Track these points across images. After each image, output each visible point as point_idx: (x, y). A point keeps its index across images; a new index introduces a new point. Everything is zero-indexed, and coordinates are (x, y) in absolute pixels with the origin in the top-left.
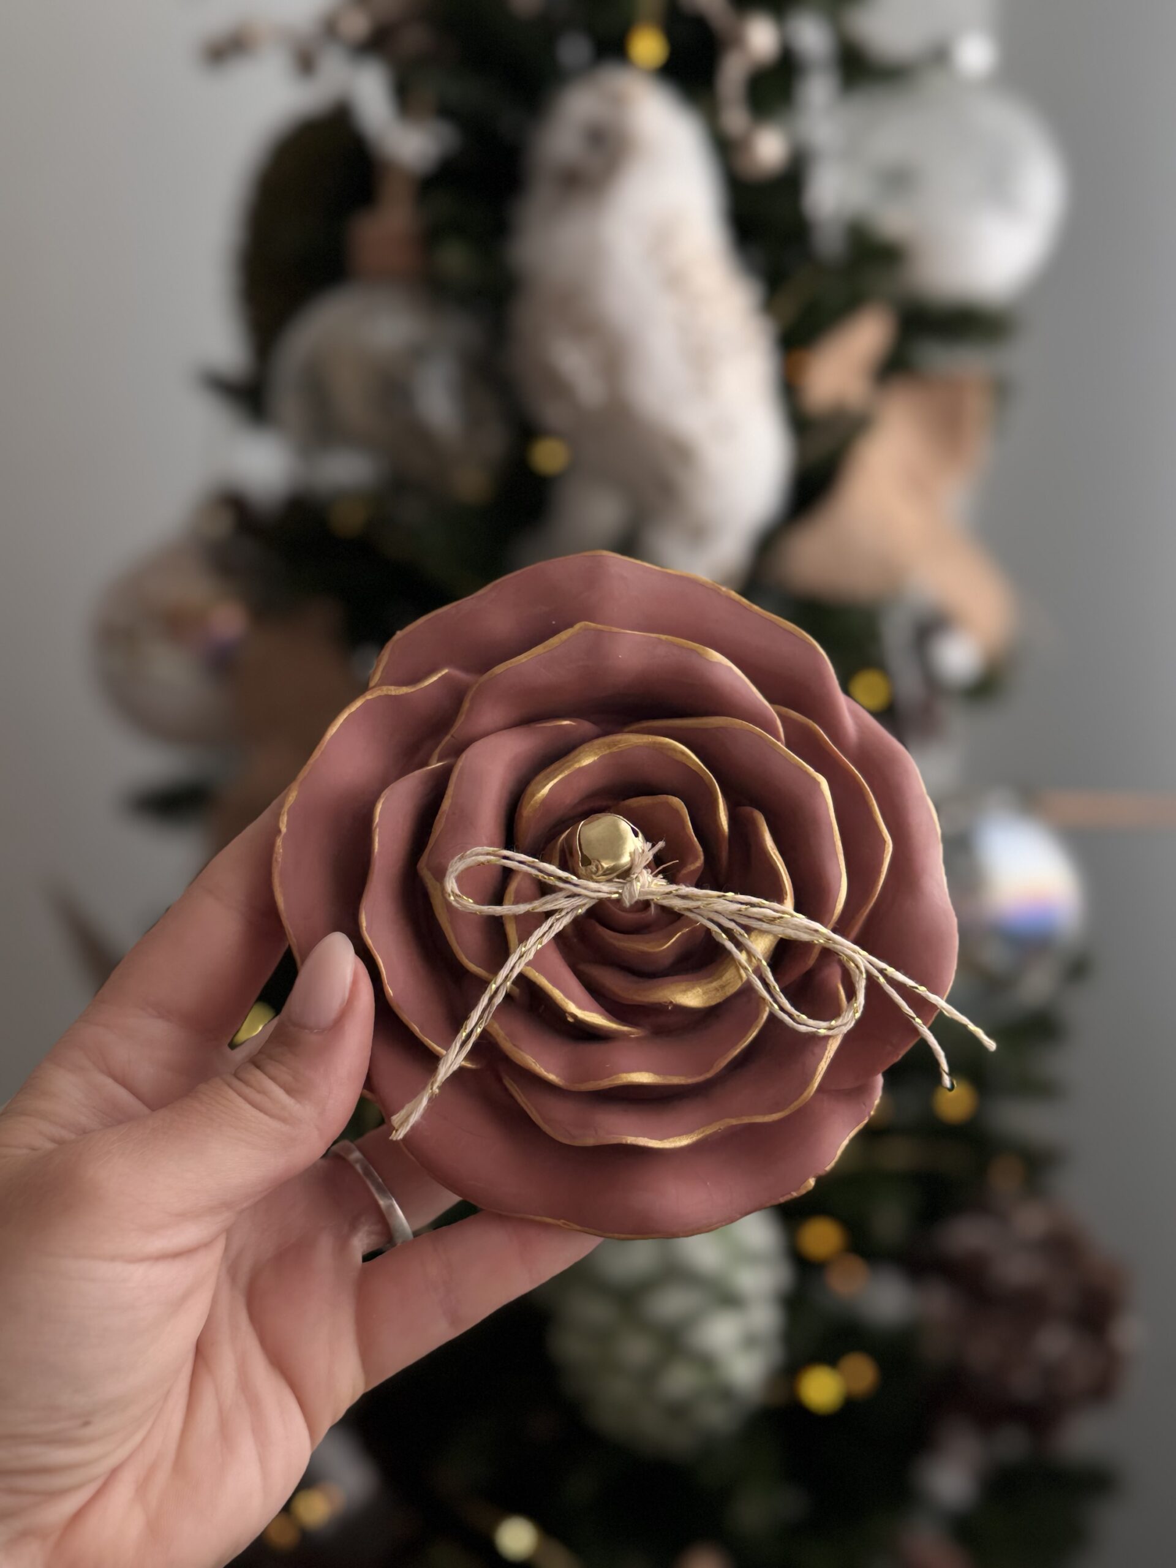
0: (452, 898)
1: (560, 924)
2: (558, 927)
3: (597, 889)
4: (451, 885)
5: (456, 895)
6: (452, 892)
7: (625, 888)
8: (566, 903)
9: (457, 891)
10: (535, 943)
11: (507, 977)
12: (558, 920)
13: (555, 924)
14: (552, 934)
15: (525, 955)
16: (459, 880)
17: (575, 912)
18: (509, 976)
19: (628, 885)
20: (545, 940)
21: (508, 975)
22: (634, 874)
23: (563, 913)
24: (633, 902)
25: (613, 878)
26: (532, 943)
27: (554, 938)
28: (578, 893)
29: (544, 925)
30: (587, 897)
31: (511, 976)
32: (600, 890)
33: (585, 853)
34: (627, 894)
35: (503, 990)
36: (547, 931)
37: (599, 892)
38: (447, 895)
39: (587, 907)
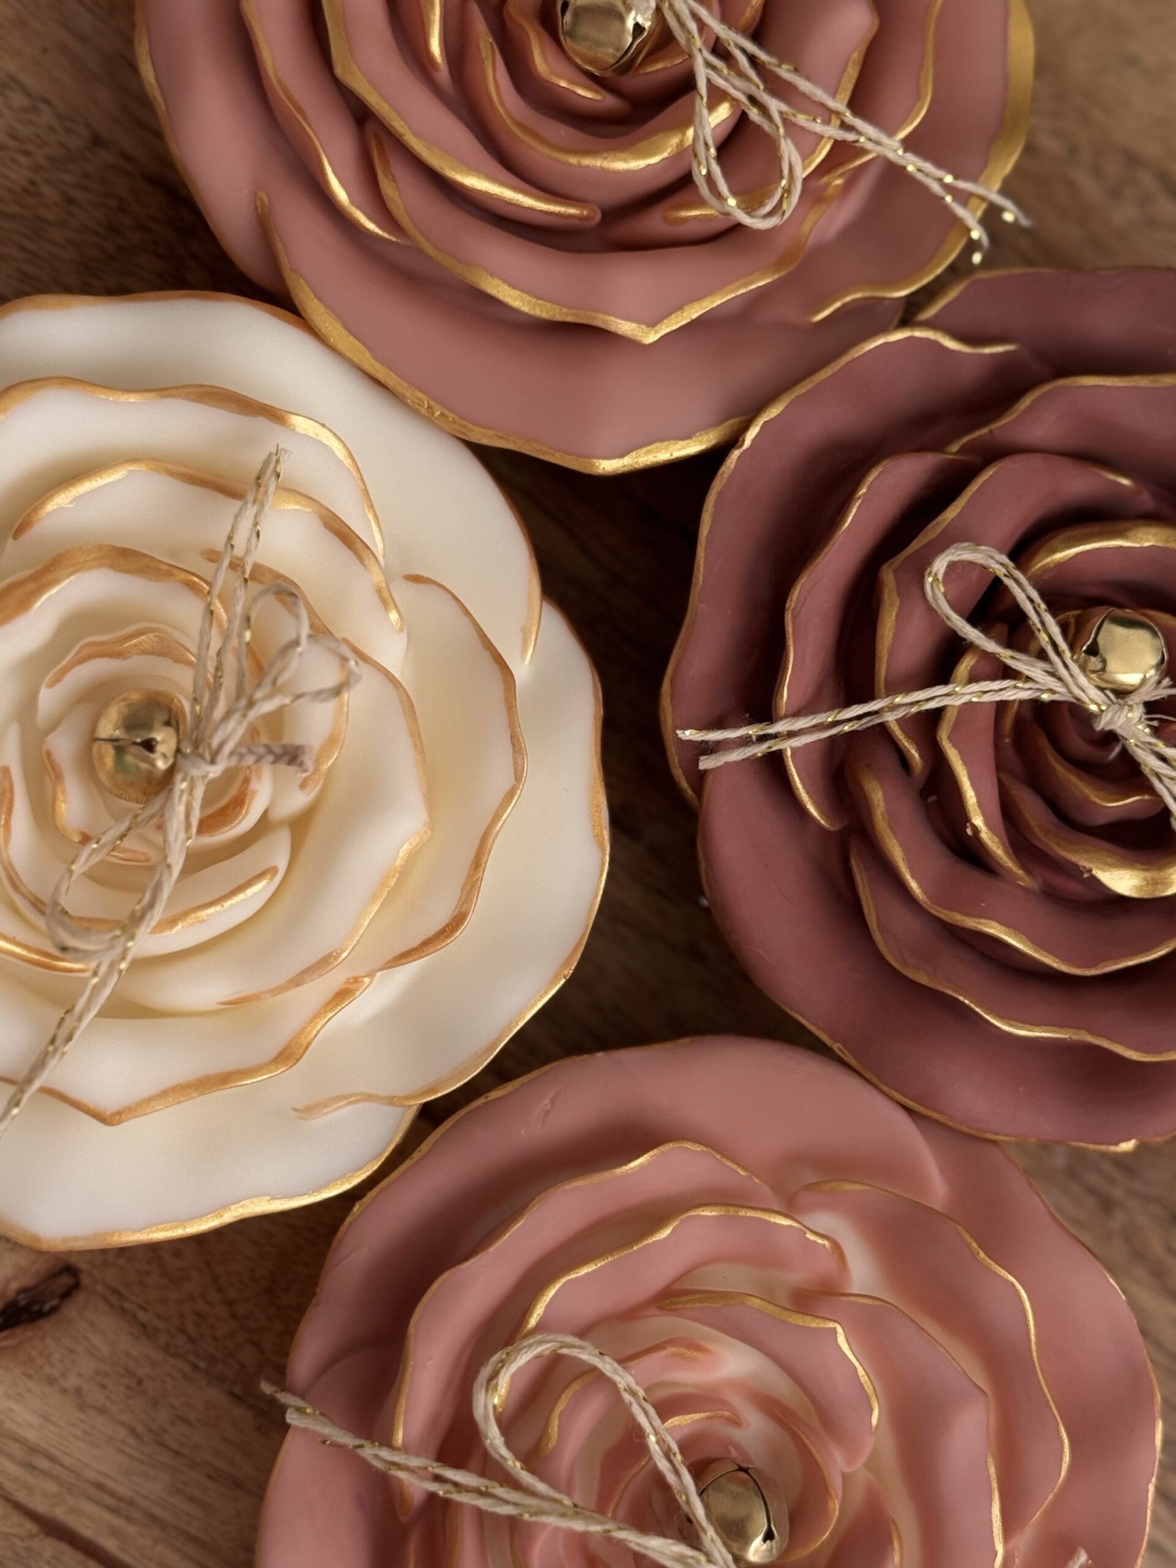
0: (930, 579)
1: (1014, 693)
2: (1010, 695)
3: (1083, 687)
4: (940, 566)
5: (936, 579)
6: (936, 574)
7: (1111, 708)
8: (1041, 676)
9: (940, 576)
10: (973, 693)
11: (917, 702)
12: (1015, 687)
13: (1008, 689)
14: (998, 698)
15: (953, 697)
16: (952, 566)
17: (1038, 694)
18: (921, 703)
19: (1116, 707)
20: (986, 698)
21: (920, 701)
22: (1131, 700)
23: (1027, 686)
24: (1108, 728)
25: (1106, 689)
26: (970, 691)
27: (997, 702)
28: (1062, 676)
29: (998, 682)
30: (1066, 686)
31: (921, 705)
32: (1086, 690)
33: (1100, 639)
34: (1109, 715)
35: (903, 712)
36: (995, 691)
37: (1083, 691)
38: (927, 572)
39: (1055, 697)
